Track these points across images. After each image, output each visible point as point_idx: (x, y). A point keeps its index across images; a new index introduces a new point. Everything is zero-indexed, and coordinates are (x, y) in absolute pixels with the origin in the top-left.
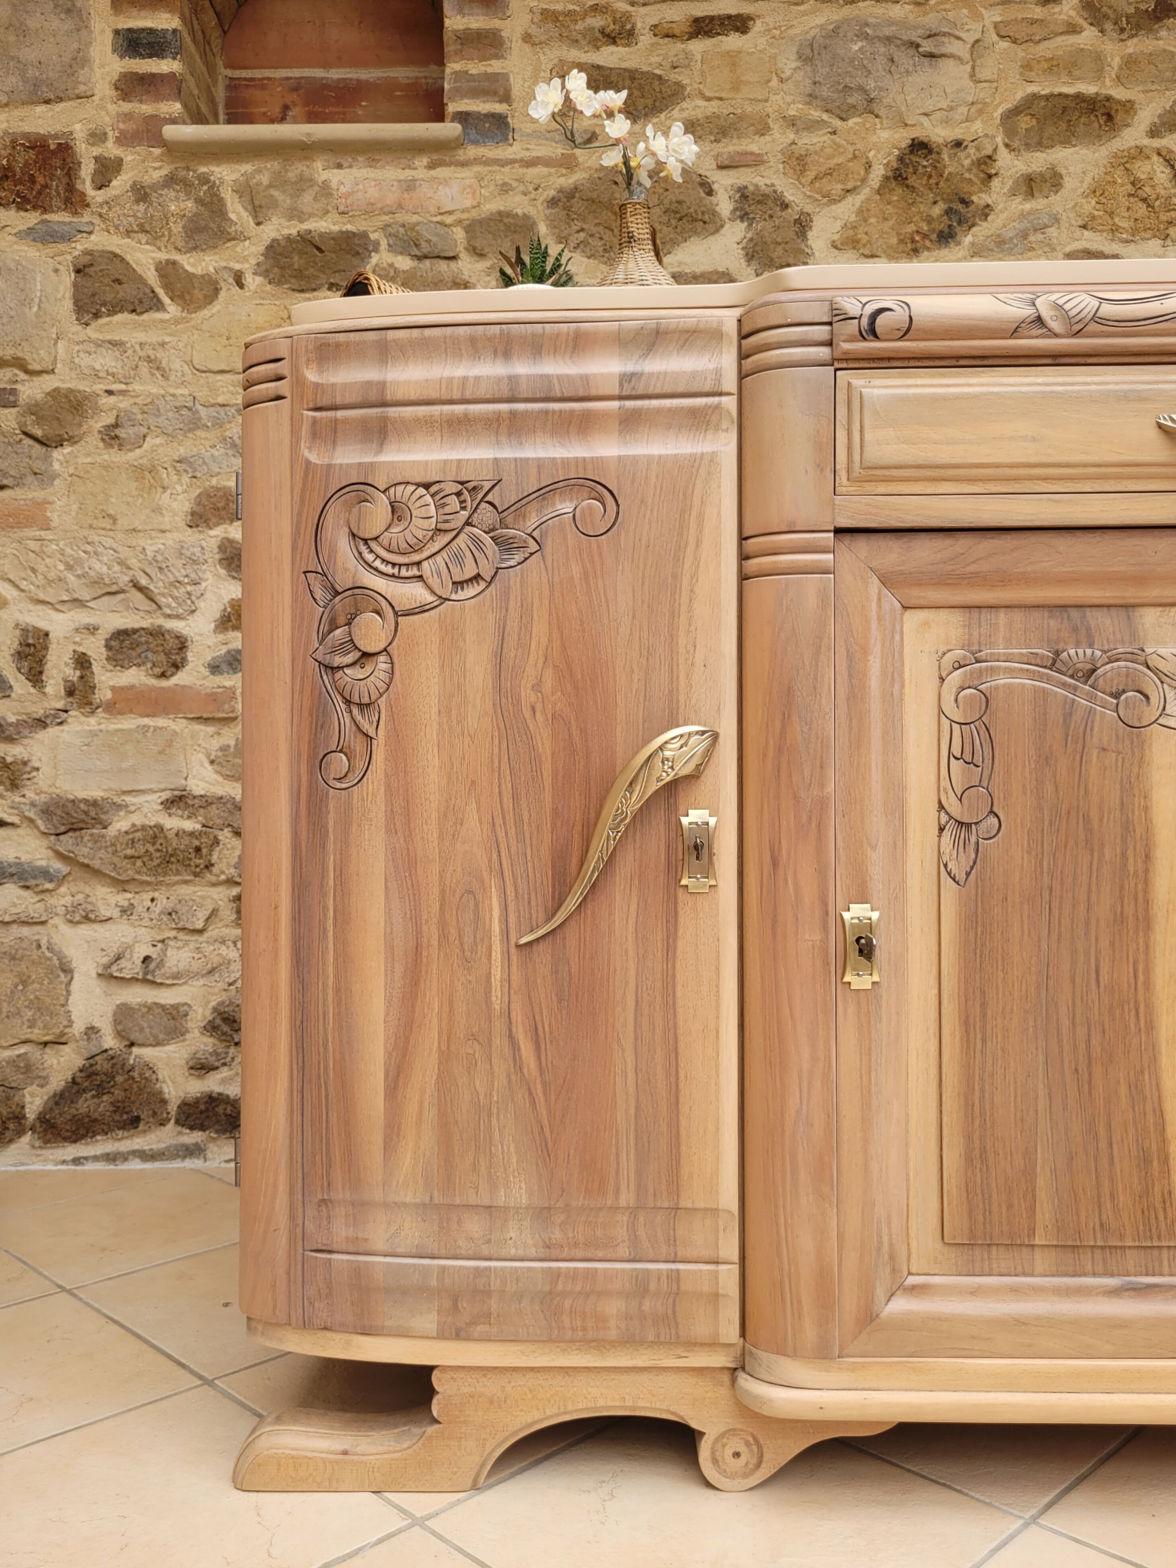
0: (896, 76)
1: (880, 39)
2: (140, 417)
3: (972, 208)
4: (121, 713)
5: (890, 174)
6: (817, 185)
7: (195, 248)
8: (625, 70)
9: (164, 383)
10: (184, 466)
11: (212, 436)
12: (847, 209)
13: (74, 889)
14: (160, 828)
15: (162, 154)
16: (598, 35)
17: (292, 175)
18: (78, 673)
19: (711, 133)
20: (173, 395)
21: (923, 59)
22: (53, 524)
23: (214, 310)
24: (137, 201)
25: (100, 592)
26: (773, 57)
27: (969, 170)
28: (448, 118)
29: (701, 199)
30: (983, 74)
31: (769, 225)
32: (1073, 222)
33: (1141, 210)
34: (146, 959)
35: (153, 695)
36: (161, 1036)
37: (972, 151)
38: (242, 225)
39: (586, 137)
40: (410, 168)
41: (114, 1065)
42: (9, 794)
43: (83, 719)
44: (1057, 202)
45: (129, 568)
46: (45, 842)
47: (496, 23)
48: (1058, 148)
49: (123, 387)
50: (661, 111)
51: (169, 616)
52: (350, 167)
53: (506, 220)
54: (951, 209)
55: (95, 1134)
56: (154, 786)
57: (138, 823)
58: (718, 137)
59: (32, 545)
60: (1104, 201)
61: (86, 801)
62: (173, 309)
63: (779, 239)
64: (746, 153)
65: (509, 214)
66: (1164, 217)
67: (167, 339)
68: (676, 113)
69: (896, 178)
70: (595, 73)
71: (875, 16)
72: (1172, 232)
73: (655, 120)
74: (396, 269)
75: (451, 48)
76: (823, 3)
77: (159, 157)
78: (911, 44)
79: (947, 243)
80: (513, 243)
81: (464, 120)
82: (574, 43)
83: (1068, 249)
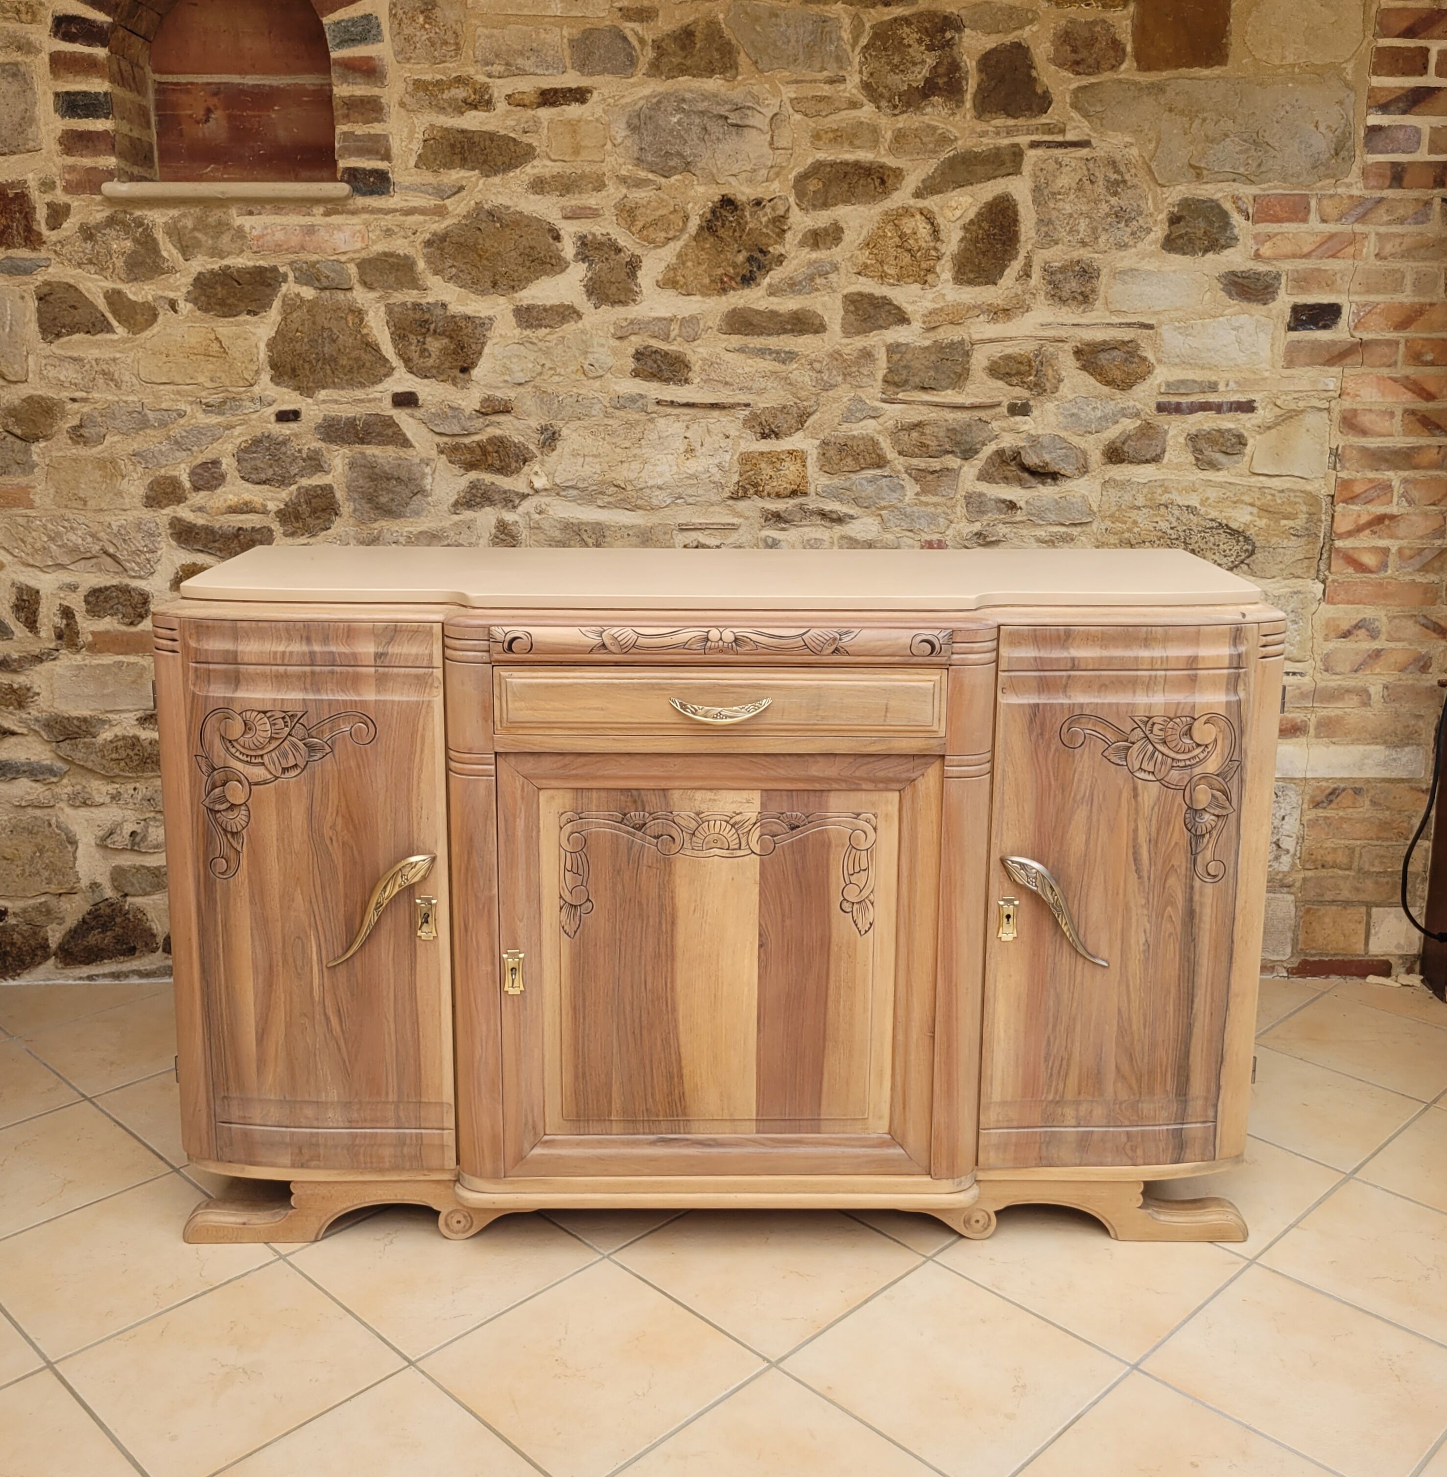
0: (709, 144)
1: (694, 112)
2: (99, 419)
3: (769, 256)
4: (100, 651)
5: (704, 224)
6: (645, 232)
7: (136, 279)
8: (485, 132)
9: (117, 392)
10: (138, 459)
11: (159, 433)
12: (668, 254)
13: (74, 781)
14: (137, 738)
15: (103, 201)
16: (461, 103)
17: (211, 220)
18: (64, 622)
19: (556, 190)
20: (126, 402)
21: (731, 128)
22: (36, 505)
23: (154, 332)
24: (85, 240)
25: (77, 558)
26: (607, 126)
27: (766, 226)
28: (339, 175)
29: (550, 245)
30: (781, 142)
31: (605, 266)
32: (850, 269)
33: (907, 258)
34: (133, 834)
35: (125, 638)
36: (148, 889)
37: (768, 210)
38: (173, 262)
39: (455, 190)
40: (309, 214)
41: (113, 910)
42: (17, 712)
43: (70, 656)
44: (837, 253)
45: (99, 540)
46: (48, 747)
47: (375, 91)
48: (840, 206)
49: (84, 394)
50: (517, 167)
51: (134, 577)
52: (260, 214)
53: (391, 260)
54: (752, 256)
55: (103, 959)
56: (130, 707)
57: (119, 734)
58: (563, 192)
59: (20, 520)
60: (876, 251)
61: (78, 719)
62: (121, 331)
63: (613, 280)
64: (585, 208)
65: (391, 255)
66: (924, 265)
67: (118, 355)
68: (528, 169)
69: (709, 228)
70: (460, 136)
71: (691, 91)
72: (930, 278)
73: (512, 174)
74: (301, 299)
75: (340, 112)
76: (649, 76)
77: (100, 203)
78: (721, 116)
79: (749, 285)
80: (397, 278)
81: (353, 176)
82: (442, 110)
83: (845, 292)
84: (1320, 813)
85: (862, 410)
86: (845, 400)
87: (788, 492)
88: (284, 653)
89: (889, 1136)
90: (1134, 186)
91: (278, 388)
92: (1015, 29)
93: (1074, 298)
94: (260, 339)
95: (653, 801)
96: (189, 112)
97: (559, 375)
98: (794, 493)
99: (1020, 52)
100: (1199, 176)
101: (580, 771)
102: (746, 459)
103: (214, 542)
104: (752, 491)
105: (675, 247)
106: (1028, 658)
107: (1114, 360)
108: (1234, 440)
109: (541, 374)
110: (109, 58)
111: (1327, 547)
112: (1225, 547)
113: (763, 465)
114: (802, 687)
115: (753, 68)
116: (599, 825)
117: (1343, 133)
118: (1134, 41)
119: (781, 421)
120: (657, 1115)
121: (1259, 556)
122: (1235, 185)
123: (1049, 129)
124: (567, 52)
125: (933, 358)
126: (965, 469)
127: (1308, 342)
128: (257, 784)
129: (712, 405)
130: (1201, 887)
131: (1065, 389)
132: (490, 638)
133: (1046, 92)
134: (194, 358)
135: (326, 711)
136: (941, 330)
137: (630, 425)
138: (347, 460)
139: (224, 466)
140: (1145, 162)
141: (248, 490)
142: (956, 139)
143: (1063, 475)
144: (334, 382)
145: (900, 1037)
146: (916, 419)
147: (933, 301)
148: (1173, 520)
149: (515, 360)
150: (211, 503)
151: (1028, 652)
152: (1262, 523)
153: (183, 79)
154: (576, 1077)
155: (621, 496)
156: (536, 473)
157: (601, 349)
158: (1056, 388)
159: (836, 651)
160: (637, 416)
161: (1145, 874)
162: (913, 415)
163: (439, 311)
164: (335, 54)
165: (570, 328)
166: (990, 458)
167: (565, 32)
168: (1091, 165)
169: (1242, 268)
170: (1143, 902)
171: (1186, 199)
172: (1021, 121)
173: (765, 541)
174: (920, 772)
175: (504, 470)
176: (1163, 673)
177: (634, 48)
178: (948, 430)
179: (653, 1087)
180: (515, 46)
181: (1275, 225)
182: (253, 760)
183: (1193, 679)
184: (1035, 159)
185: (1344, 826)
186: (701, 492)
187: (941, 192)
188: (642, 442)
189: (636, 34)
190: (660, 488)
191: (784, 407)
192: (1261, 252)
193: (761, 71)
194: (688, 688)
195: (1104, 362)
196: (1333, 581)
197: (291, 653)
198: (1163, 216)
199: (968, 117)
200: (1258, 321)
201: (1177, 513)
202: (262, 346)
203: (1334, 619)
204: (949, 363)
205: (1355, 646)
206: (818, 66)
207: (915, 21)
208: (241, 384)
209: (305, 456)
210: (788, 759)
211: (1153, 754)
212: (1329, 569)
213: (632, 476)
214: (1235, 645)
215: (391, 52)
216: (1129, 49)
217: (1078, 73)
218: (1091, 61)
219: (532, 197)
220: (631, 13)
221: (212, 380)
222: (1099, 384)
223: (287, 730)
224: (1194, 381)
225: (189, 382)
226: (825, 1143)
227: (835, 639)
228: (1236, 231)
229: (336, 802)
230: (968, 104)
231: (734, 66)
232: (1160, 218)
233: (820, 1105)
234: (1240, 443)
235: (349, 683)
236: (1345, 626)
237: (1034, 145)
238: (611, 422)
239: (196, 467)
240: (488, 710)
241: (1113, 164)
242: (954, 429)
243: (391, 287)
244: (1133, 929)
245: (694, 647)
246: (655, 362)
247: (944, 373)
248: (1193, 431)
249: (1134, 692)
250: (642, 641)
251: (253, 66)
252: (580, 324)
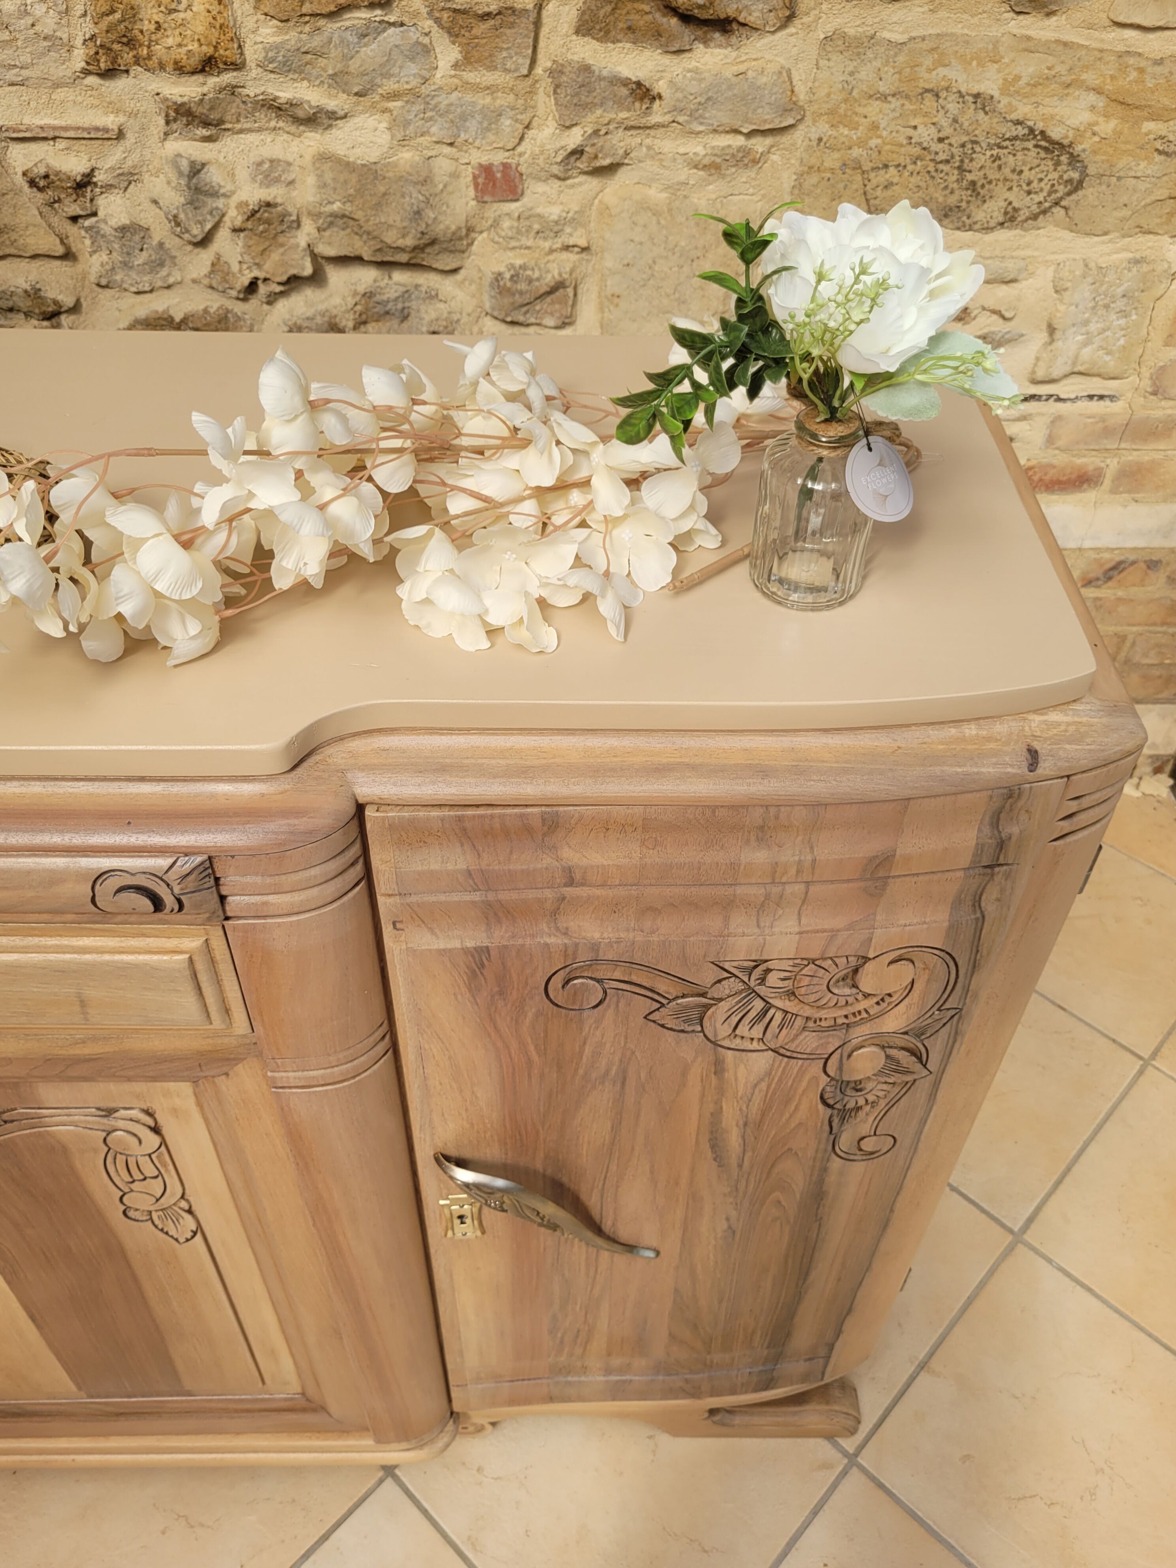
84: (1091, 592)
87: (194, 62)
89: (303, 1398)
104: (126, 57)
112: (1031, 175)
121: (1089, 193)
126: (551, 8)
143: (744, 25)
148: (944, 122)
152: (1107, 127)
185: (1120, 608)
186: (26, 58)
201: (953, 107)
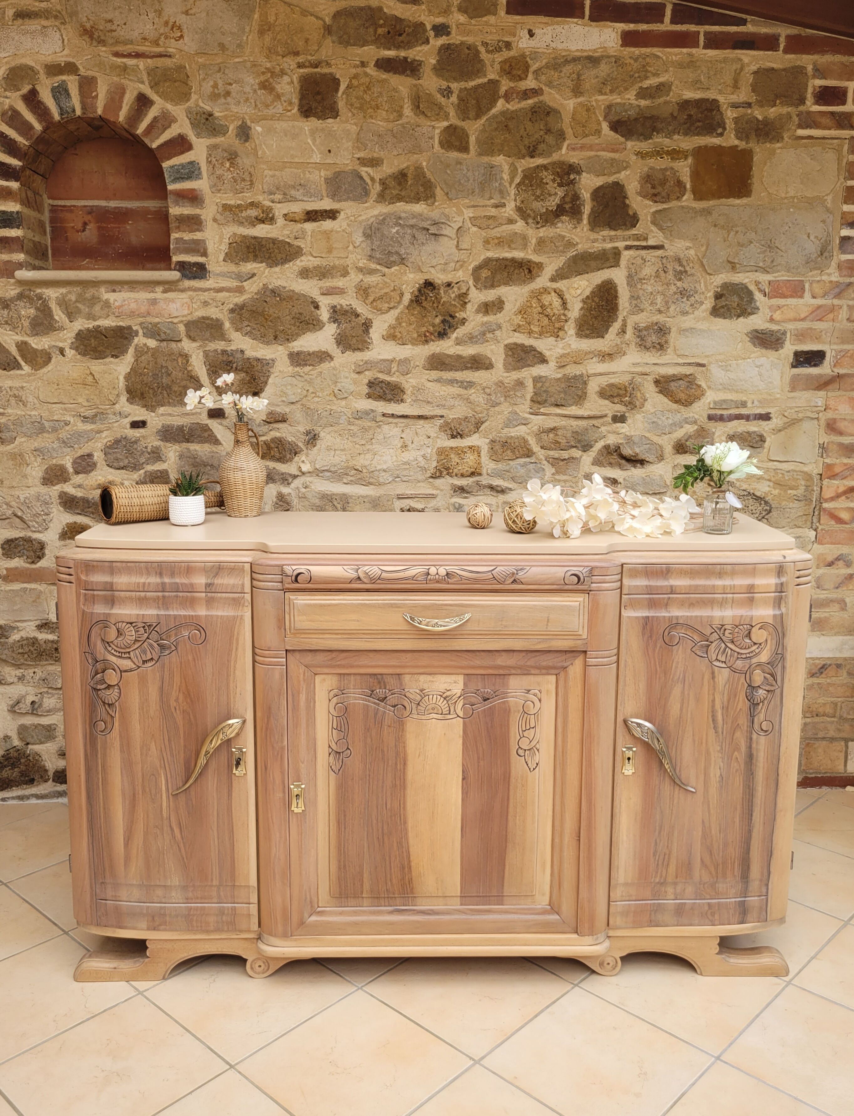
0: (417, 246)
1: (407, 226)
2: (12, 427)
3: (456, 319)
4: (12, 581)
5: (414, 298)
6: (375, 304)
7: (37, 334)
8: (270, 238)
9: (24, 409)
10: (38, 453)
11: (52, 436)
12: (390, 317)
14: (36, 639)
15: (16, 282)
16: (254, 219)
17: (88, 295)
19: (317, 276)
20: (30, 415)
21: (431, 236)
23: (49, 369)
24: (3, 308)
26: (350, 234)
27: (454, 300)
28: (173, 266)
29: (312, 312)
30: (463, 246)
31: (348, 326)
32: (509, 328)
33: (546, 321)
34: (33, 703)
35: (28, 572)
36: (43, 740)
37: (456, 289)
38: (62, 322)
39: (249, 276)
40: (153, 292)
41: (19, 754)
44: (500, 317)
45: (11, 507)
47: (197, 211)
48: (502, 287)
49: (2, 411)
50: (290, 261)
51: (35, 531)
52: (120, 291)
53: (207, 322)
54: (445, 320)
55: (12, 787)
56: (31, 618)
57: (24, 636)
58: (321, 278)
60: (525, 316)
62: (27, 368)
63: (354, 335)
64: (336, 288)
65: (208, 318)
66: (557, 325)
67: (25, 385)
68: (298, 262)
69: (417, 301)
70: (253, 241)
71: (405, 212)
72: (561, 333)
73: (287, 266)
74: (148, 347)
75: (173, 225)
76: (378, 202)
77: (13, 284)
78: (424, 229)
79: (443, 338)
80: (211, 334)
81: (182, 266)
82: (241, 224)
83: (506, 342)
84: (815, 680)
85: (516, 420)
86: (506, 413)
87: (469, 473)
88: (144, 583)
89: (549, 907)
90: (692, 275)
91: (132, 406)
92: (615, 173)
93: (654, 347)
94: (120, 373)
95: (391, 682)
96: (72, 225)
97: (319, 397)
98: (473, 474)
99: (618, 188)
100: (733, 268)
101: (343, 662)
102: (441, 452)
103: (89, 508)
104: (445, 473)
105: (394, 313)
106: (642, 586)
107: (680, 386)
108: (757, 439)
109: (306, 396)
110: (20, 189)
111: (818, 508)
112: (752, 508)
113: (452, 456)
114: (492, 605)
115: (445, 198)
116: (355, 698)
117: (826, 241)
118: (691, 182)
119: (464, 427)
120: (394, 894)
121: (774, 513)
122: (757, 274)
123: (637, 238)
124: (324, 187)
125: (563, 385)
126: (584, 457)
127: (804, 375)
128: (126, 671)
129: (419, 416)
130: (757, 738)
131: (648, 406)
132: (283, 573)
133: (635, 213)
134: (76, 386)
135: (172, 622)
136: (568, 367)
137: (364, 429)
138: (177, 454)
139: (95, 458)
140: (699, 259)
141: (111, 473)
142: (577, 244)
143: (648, 462)
144: (169, 402)
145: (557, 840)
146: (552, 425)
147: (563, 348)
149: (289, 387)
150: (86, 482)
151: (642, 582)
152: (776, 492)
153: (68, 203)
154: (339, 868)
155: (359, 476)
156: (303, 462)
157: (346, 380)
158: (642, 406)
159: (514, 581)
160: (369, 424)
161: (720, 730)
162: (550, 423)
163: (239, 355)
164: (170, 187)
165: (325, 366)
166: (600, 450)
167: (322, 174)
168: (664, 261)
169: (762, 328)
170: (719, 748)
171: (726, 283)
172: (619, 233)
173: (454, 505)
174: (570, 663)
175: (282, 460)
176: (731, 595)
177: (367, 184)
178: (573, 432)
179: (391, 875)
180: (289, 183)
181: (782, 300)
182: (123, 655)
183: (751, 600)
184: (629, 257)
185: (830, 689)
186: (412, 473)
187: (568, 278)
188: (373, 441)
189: (369, 175)
190: (385, 471)
191: (466, 418)
192: (774, 317)
193: (451, 200)
194: (415, 606)
195: (674, 388)
196: (822, 530)
197: (149, 583)
198: (711, 294)
199: (585, 229)
200: (772, 361)
202: (121, 378)
203: (822, 554)
204: (573, 389)
205: (836, 571)
206: (487, 195)
207: (550, 168)
208: (107, 403)
209: (149, 451)
210: (482, 653)
211: (725, 650)
212: (819, 521)
213: (367, 463)
214: (779, 577)
215: (208, 186)
216: (688, 186)
217: (656, 202)
218: (664, 194)
219: (300, 280)
220: (365, 161)
221: (88, 401)
222: (670, 403)
223: (146, 635)
224: (732, 401)
225: (72, 402)
226: (507, 912)
227: (513, 574)
228: (758, 304)
229: (179, 684)
230: (585, 221)
231: (433, 196)
232: (708, 295)
233: (503, 886)
234: (762, 440)
235: (188, 604)
236: (830, 559)
237: (628, 248)
238: (352, 428)
239: (77, 458)
240: (281, 622)
241: (678, 260)
242: (577, 432)
243: (207, 339)
244: (712, 766)
245: (419, 579)
246: (382, 388)
247: (570, 395)
248: (731, 433)
249: (712, 608)
250: (384, 575)
251: (115, 195)
252: (332, 364)
